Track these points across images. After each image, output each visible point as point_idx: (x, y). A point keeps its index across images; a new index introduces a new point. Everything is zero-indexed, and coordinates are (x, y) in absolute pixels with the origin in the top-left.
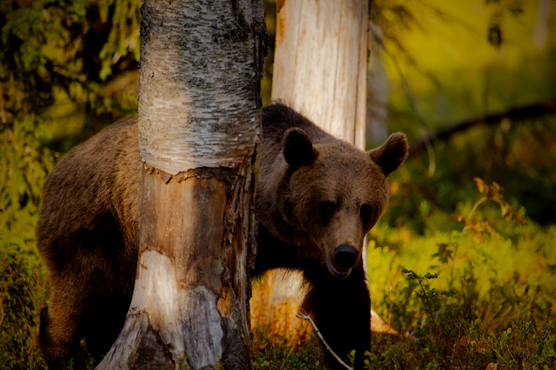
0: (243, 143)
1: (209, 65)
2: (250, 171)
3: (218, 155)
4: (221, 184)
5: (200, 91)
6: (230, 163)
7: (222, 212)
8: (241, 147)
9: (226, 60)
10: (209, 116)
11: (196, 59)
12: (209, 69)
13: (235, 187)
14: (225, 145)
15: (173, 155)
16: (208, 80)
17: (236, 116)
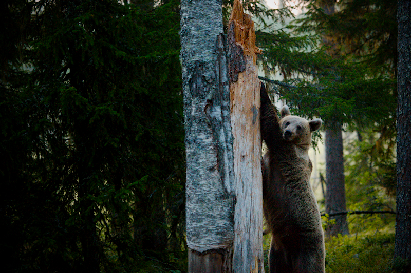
0: (228, 239)
1: (214, 209)
2: (231, 249)
3: (219, 244)
4: (220, 255)
5: (211, 219)
6: (224, 247)
7: (221, 266)
8: (228, 240)
9: (221, 207)
10: (215, 229)
11: (209, 207)
12: (214, 210)
13: (226, 256)
14: (221, 240)
15: (201, 245)
16: (214, 215)
17: (225, 228)
